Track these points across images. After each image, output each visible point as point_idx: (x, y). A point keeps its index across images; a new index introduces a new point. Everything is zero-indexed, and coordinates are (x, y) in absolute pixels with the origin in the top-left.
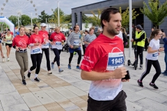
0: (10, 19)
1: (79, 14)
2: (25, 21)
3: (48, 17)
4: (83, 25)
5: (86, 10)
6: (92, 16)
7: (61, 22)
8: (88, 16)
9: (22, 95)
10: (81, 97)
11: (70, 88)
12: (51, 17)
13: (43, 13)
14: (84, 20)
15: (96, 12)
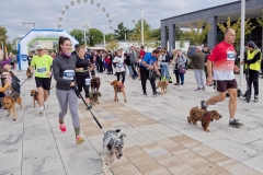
0: (72, 34)
1: (171, 28)
2: (95, 37)
3: (127, 32)
4: (177, 44)
5: (181, 23)
6: (189, 30)
7: (146, 40)
8: (184, 30)
9: (90, 138)
10: (172, 138)
11: (157, 126)
12: (132, 32)
13: (120, 26)
14: (178, 36)
15: (195, 25)
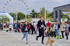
2: (21, 16)
4: (62, 20)
5: (64, 9)
12: (38, 14)
13: (33, 11)
